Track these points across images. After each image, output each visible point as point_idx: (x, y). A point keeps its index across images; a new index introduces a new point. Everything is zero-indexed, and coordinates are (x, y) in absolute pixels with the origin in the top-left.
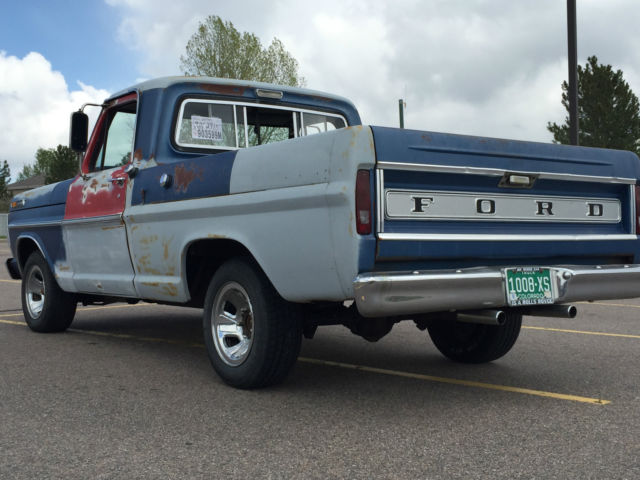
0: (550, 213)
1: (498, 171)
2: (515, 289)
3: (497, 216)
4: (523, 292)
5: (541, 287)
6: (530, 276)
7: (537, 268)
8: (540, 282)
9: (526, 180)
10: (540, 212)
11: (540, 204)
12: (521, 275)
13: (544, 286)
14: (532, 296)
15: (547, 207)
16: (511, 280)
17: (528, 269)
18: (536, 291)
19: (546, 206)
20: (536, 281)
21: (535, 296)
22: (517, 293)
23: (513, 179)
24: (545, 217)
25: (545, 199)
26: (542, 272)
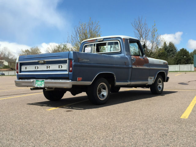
1: (37, 61)
3: (39, 69)
7: (42, 80)
9: (43, 62)
10: (47, 68)
11: (47, 66)
13: (43, 84)
16: (37, 82)
17: (40, 80)
18: (41, 84)
19: (48, 67)
20: (41, 82)
22: (37, 85)
23: (40, 62)
24: (48, 69)
25: (48, 65)
26: (43, 81)
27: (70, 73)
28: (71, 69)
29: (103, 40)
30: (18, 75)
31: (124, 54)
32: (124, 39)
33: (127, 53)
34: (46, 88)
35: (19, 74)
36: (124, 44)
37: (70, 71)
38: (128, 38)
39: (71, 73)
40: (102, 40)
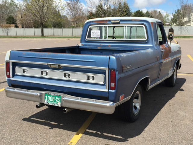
0: (69, 77)
2: (47, 99)
4: (50, 101)
5: (57, 100)
6: (53, 96)
7: (57, 94)
8: (57, 99)
9: (57, 66)
10: (65, 77)
11: (65, 74)
12: (50, 95)
13: (58, 100)
14: (53, 103)
15: (68, 75)
16: (46, 96)
17: (53, 94)
18: (55, 101)
20: (55, 98)
21: (54, 103)
22: (48, 101)
23: (52, 66)
24: (67, 78)
25: (67, 73)
26: (58, 96)
27: (110, 91)
28: (113, 84)
29: (120, 22)
30: (9, 81)
31: (153, 44)
32: (152, 23)
33: (156, 43)
34: (65, 109)
35: (11, 79)
36: (152, 31)
37: (110, 88)
38: (155, 22)
39: (113, 91)
40: (118, 22)
